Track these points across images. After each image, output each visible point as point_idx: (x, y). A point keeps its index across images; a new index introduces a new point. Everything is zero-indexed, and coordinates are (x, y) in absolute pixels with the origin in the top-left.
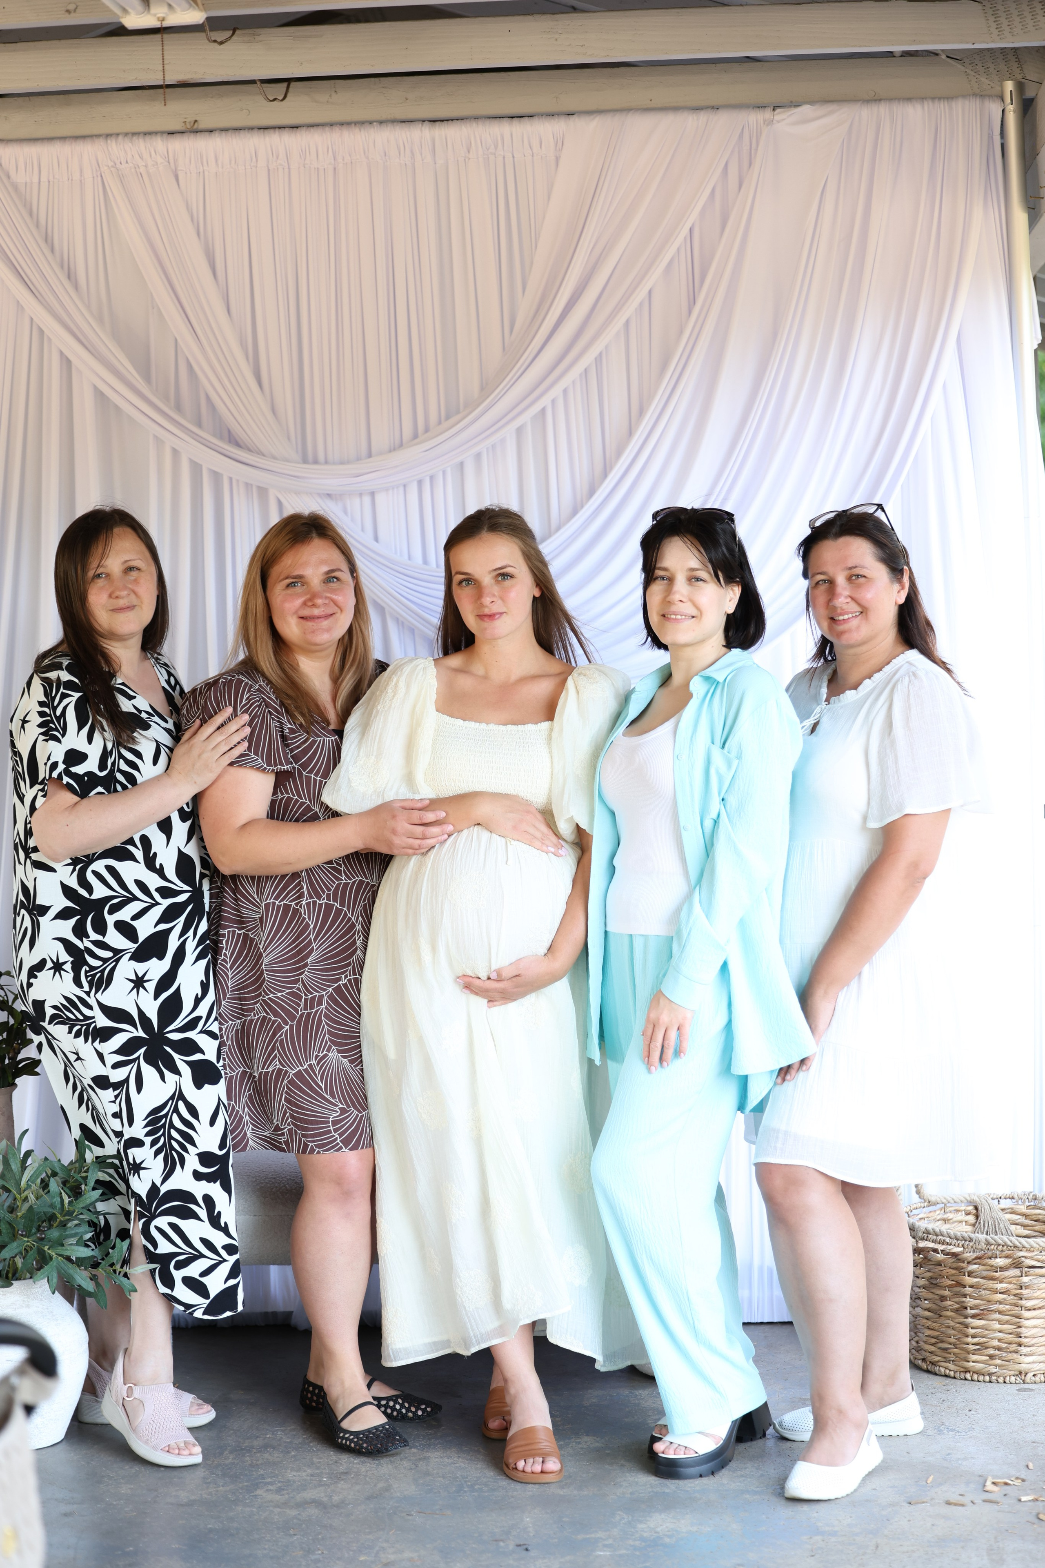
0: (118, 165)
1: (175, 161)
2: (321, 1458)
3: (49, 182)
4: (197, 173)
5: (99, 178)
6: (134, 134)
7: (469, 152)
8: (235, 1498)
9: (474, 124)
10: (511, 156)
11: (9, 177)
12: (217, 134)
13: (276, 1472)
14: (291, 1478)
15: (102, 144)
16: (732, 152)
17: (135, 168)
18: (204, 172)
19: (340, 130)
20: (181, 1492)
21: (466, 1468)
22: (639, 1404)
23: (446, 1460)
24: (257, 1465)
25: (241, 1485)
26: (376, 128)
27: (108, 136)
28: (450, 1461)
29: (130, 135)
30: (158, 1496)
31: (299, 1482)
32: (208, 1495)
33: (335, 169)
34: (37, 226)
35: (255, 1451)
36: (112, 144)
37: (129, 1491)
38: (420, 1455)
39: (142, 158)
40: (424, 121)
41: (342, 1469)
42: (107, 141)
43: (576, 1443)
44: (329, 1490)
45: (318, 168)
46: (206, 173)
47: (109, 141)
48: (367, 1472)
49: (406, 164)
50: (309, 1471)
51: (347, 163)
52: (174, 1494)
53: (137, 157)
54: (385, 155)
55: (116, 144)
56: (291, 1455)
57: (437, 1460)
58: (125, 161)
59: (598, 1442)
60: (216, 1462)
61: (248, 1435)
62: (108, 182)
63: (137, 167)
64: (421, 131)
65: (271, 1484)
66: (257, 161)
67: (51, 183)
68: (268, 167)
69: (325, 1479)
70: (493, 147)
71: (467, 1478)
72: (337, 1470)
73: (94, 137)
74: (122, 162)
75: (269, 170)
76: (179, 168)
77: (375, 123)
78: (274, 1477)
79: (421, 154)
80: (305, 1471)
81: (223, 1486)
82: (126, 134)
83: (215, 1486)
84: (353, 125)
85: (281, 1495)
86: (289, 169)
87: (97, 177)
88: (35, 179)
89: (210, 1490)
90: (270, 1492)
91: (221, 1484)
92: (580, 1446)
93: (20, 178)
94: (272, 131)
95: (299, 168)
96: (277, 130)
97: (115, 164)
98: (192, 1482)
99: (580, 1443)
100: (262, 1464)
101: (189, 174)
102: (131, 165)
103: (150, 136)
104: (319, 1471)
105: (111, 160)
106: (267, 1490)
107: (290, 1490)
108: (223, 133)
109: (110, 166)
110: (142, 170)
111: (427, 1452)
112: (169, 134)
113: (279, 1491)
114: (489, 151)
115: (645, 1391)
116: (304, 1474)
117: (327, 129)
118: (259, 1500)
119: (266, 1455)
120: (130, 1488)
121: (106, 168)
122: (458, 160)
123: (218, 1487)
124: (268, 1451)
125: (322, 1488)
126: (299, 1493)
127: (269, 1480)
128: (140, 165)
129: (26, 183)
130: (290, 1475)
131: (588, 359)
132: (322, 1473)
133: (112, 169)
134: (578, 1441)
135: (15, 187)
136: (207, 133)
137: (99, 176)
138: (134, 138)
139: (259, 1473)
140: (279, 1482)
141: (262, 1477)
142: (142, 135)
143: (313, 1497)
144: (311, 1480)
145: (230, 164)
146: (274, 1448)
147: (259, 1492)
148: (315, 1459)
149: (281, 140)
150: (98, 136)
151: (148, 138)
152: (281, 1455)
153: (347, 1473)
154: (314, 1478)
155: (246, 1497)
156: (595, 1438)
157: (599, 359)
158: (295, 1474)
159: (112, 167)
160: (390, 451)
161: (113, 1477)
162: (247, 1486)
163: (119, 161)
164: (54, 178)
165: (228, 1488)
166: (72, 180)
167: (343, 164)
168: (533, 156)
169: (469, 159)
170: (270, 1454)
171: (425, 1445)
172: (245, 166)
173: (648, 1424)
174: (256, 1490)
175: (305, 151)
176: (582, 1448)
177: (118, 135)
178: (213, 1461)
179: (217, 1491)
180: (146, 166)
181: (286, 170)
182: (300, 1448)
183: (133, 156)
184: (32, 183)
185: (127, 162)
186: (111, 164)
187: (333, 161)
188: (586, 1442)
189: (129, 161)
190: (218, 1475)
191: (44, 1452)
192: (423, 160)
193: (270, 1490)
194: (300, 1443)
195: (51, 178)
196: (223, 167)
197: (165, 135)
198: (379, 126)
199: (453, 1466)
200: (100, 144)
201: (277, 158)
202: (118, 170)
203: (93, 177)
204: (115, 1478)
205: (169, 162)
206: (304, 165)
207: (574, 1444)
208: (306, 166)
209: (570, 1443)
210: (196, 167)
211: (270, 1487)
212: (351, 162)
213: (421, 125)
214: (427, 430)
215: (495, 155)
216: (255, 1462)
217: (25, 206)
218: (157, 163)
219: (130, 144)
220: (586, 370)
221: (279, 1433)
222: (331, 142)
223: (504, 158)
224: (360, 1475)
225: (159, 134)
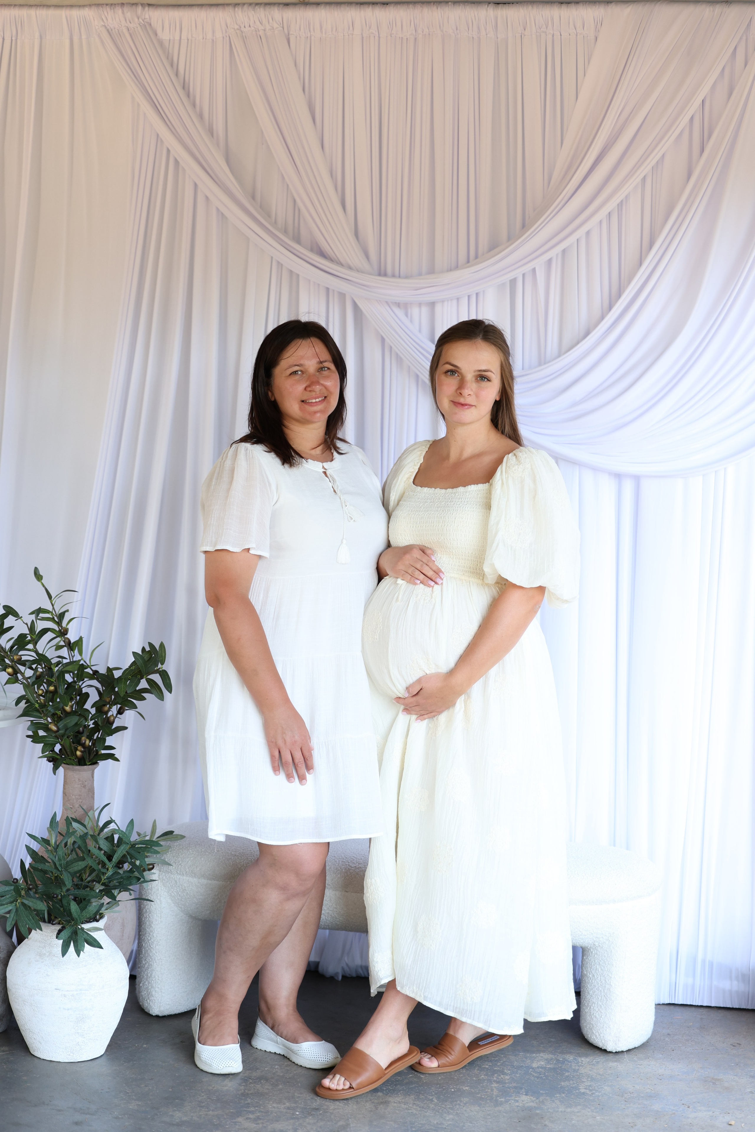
0: (243, 29)
1: (289, 27)
2: (301, 1094)
3: (188, 40)
4: (305, 37)
5: (228, 38)
6: (257, 4)
7: (525, 30)
8: (218, 1122)
9: (530, 7)
10: (559, 34)
11: (156, 34)
12: (323, 6)
13: (261, 1102)
14: (271, 1109)
15: (230, 11)
16: (741, 38)
17: (256, 31)
18: (311, 37)
19: (421, 7)
20: (177, 1112)
21: (416, 1115)
22: (578, 1070)
23: (403, 1105)
24: (248, 1094)
25: (228, 1111)
26: (450, 7)
27: (236, 5)
28: (405, 1106)
29: (254, 5)
30: (157, 1115)
31: (276, 1113)
32: (198, 1118)
33: (416, 38)
34: (177, 74)
35: (251, 1081)
36: (239, 11)
37: (136, 1107)
38: (382, 1099)
39: (261, 23)
40: (490, 3)
41: (314, 1105)
42: (235, 9)
43: (515, 1100)
44: (297, 1123)
45: (402, 38)
46: (313, 38)
47: (236, 9)
48: (334, 1110)
49: (473, 38)
50: (288, 1104)
51: (425, 34)
52: (171, 1113)
53: (258, 23)
54: (457, 30)
55: (242, 12)
56: (278, 1087)
57: (395, 1105)
58: (248, 25)
59: (533, 1102)
60: (215, 1088)
61: (251, 1066)
62: (234, 43)
63: (257, 30)
64: (487, 10)
65: (252, 1112)
66: (353, 29)
67: (190, 41)
68: (362, 34)
69: (297, 1113)
70: (544, 26)
71: (414, 1124)
72: (310, 1105)
73: (226, 5)
74: (246, 27)
75: (363, 38)
76: (291, 33)
77: (450, 3)
78: (257, 1107)
79: (486, 30)
80: (284, 1104)
81: (213, 1111)
82: (250, 4)
83: (206, 1110)
84: (432, 3)
85: (256, 1124)
86: (379, 37)
87: (226, 37)
88: (177, 38)
89: (201, 1113)
90: (249, 1120)
91: (211, 1109)
92: (517, 1104)
93: (165, 36)
94: (366, 6)
95: (387, 37)
96: (371, 6)
97: (240, 27)
98: (190, 1104)
99: (517, 1101)
100: (251, 1094)
101: (298, 38)
102: (253, 28)
103: (269, 6)
104: (295, 1105)
105: (237, 24)
106: (247, 1119)
107: (266, 1120)
108: (328, 7)
109: (236, 28)
110: (261, 33)
111: (390, 1096)
112: (285, 5)
113: (256, 1120)
114: (542, 29)
115: (587, 1059)
116: (283, 1106)
117: (411, 6)
118: (237, 1127)
119: (258, 1086)
120: (137, 1105)
121: (233, 30)
122: (515, 36)
123: (208, 1111)
124: (261, 1083)
125: (292, 1121)
126: (272, 1124)
127: (252, 1109)
128: (260, 29)
129: (170, 40)
130: (272, 1106)
131: (612, 205)
132: (297, 1107)
133: (237, 31)
134: (517, 1099)
135: (161, 43)
136: (315, 6)
137: (228, 36)
138: (257, 7)
139: (246, 1102)
140: (259, 1112)
141: (248, 1105)
142: (263, 5)
143: (282, 1129)
144: (286, 1113)
145: (332, 32)
146: (267, 1080)
147: (240, 1119)
148: (296, 1094)
149: (373, 15)
150: (228, 5)
151: (268, 7)
152: (270, 1088)
153: (317, 1109)
154: (289, 1111)
155: (228, 1123)
156: (532, 1098)
157: (620, 205)
158: (275, 1105)
159: (238, 29)
160: (448, 271)
161: (128, 1093)
162: (232, 1112)
163: (244, 25)
164: (192, 36)
165: (216, 1113)
166: (206, 39)
167: (423, 35)
168: (577, 35)
169: (525, 35)
170: (262, 1085)
171: (391, 1090)
172: (344, 34)
173: (580, 1089)
174: (238, 1117)
175: (393, 23)
176: (518, 1106)
177: (244, 4)
178: (214, 1087)
179: (207, 1115)
180: (265, 30)
181: (377, 38)
182: (288, 1082)
183: (255, 22)
184: (174, 40)
185: (250, 26)
186: (236, 27)
187: (414, 32)
188: (523, 1101)
189: (251, 26)
190: (213, 1100)
191: (83, 1064)
192: (486, 35)
193: (250, 1118)
194: (290, 1078)
195: (190, 38)
196: (326, 34)
197: (281, 6)
198: (453, 5)
199: (406, 1111)
200: (230, 10)
201: (370, 28)
202: (242, 32)
203: (223, 37)
204: (130, 1094)
205: (283, 28)
206: (391, 35)
207: (513, 1101)
208: (392, 35)
209: (510, 1100)
210: (305, 33)
211: (251, 1116)
212: (429, 34)
213: (486, 6)
214: (476, 257)
215: (546, 33)
216: (246, 1091)
217: (168, 58)
218: (273, 28)
219: (253, 12)
220: (609, 213)
221: (276, 1067)
222: (414, 17)
223: (553, 36)
224: (327, 1112)
225: (276, 5)
